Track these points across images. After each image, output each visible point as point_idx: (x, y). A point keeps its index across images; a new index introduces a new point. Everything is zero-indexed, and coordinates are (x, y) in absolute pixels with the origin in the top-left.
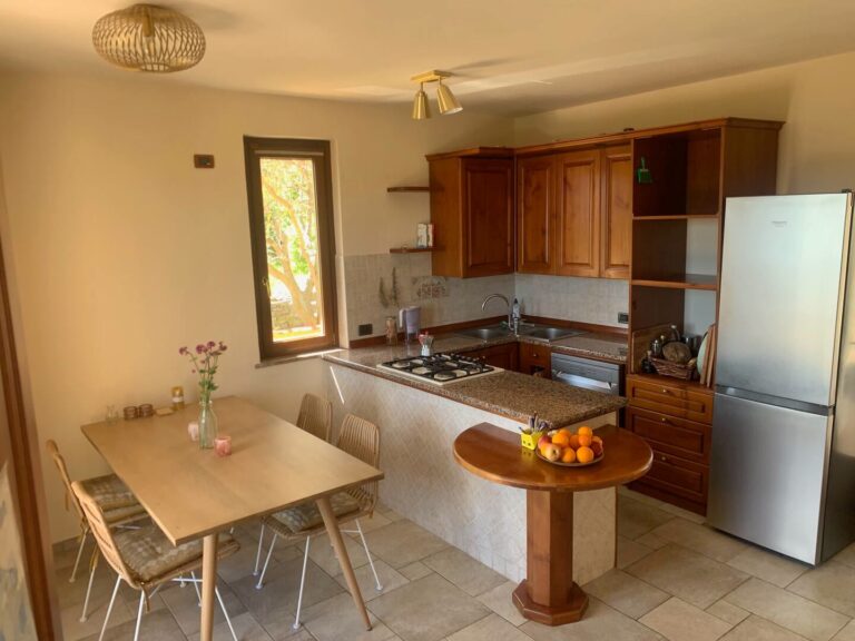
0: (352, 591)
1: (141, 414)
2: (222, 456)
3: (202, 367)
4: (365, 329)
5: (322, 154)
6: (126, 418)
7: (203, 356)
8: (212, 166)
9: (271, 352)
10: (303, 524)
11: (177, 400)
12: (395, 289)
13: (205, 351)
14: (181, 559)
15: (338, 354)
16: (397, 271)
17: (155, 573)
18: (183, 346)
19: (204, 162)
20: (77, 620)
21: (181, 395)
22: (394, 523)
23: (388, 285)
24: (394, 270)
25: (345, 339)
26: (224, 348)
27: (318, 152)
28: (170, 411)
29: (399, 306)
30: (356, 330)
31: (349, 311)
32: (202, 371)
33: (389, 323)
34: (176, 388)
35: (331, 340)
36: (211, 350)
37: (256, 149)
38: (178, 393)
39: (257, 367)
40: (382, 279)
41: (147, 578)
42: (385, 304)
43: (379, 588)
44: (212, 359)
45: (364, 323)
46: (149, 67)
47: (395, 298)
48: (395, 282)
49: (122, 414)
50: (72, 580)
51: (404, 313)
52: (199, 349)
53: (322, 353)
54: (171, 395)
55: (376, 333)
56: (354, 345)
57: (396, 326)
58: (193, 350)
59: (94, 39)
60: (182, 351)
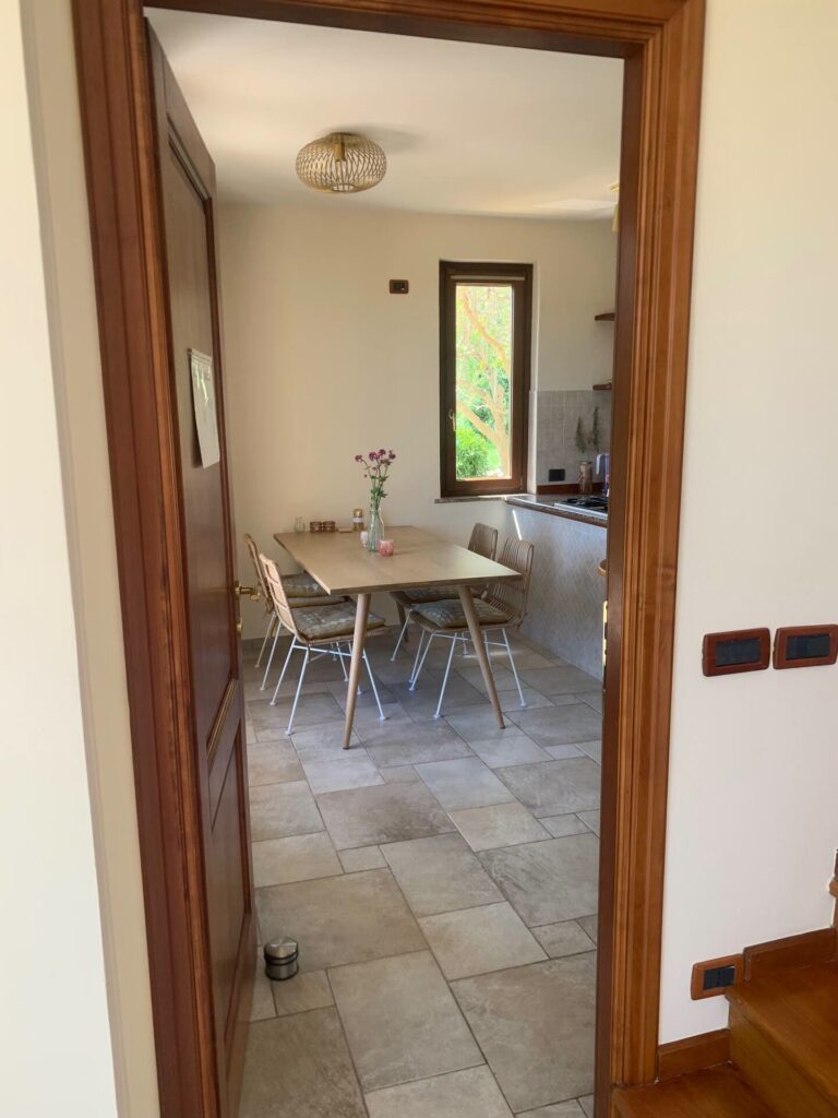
0: (492, 700)
1: (324, 529)
2: (384, 556)
3: (373, 473)
4: (557, 474)
5: (523, 279)
6: (312, 531)
7: (375, 463)
8: (406, 292)
9: (452, 488)
10: (449, 621)
11: (357, 520)
12: (596, 432)
13: (377, 458)
14: (339, 629)
15: (525, 498)
16: (599, 411)
17: (317, 634)
18: (359, 454)
19: (399, 287)
20: (258, 688)
21: (361, 516)
22: (558, 667)
23: (588, 426)
24: (596, 409)
25: (532, 485)
26: (393, 457)
27: (519, 276)
28: (350, 529)
29: (598, 451)
30: (546, 475)
31: (538, 453)
32: (373, 477)
33: (583, 469)
34: (358, 510)
35: (518, 483)
36: (383, 458)
37: (452, 274)
38: (358, 513)
39: (437, 501)
40: (580, 419)
41: (311, 636)
42: (582, 447)
43: (523, 704)
44: (383, 467)
45: (556, 467)
46: (341, 188)
47: (596, 442)
48: (596, 424)
49: (308, 529)
50: (257, 666)
51: (602, 458)
52: (372, 456)
53: (505, 497)
54: (352, 515)
55: (568, 480)
56: (542, 490)
57: (591, 472)
58: (366, 457)
59: (298, 169)
60: (358, 458)
